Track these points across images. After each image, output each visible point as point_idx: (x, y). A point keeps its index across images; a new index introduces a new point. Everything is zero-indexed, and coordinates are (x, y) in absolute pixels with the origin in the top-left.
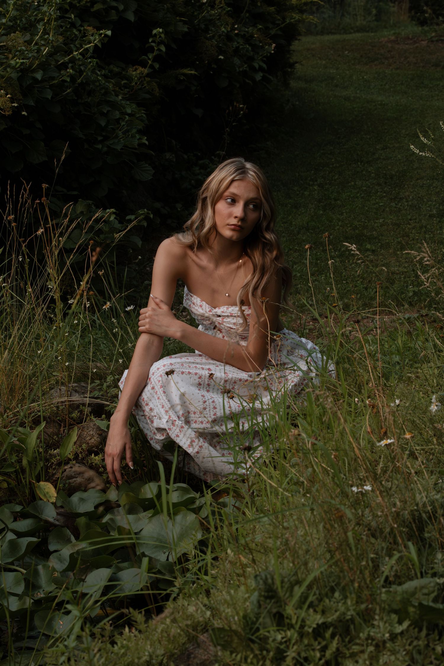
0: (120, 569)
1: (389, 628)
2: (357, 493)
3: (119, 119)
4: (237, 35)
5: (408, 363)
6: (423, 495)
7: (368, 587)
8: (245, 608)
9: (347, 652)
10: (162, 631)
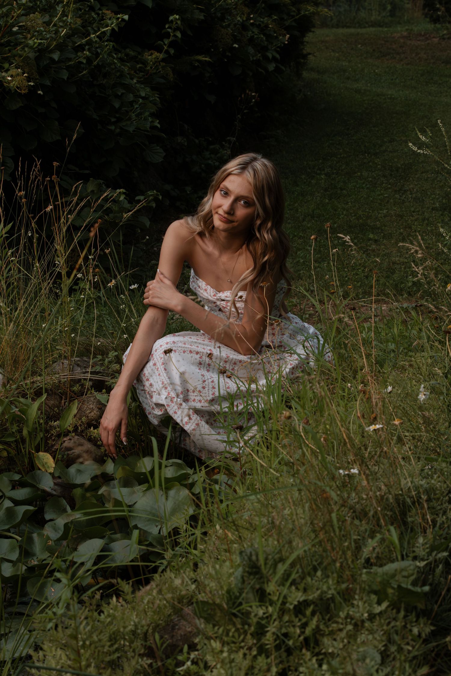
0: (113, 540)
1: (368, 608)
2: (345, 475)
3: (133, 102)
4: (252, 24)
5: (402, 351)
6: (408, 480)
7: (349, 567)
8: (229, 583)
9: (326, 629)
10: (148, 602)
